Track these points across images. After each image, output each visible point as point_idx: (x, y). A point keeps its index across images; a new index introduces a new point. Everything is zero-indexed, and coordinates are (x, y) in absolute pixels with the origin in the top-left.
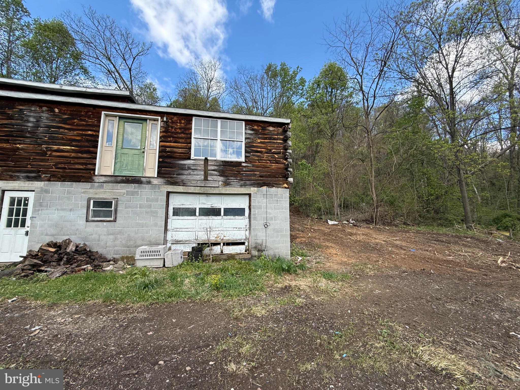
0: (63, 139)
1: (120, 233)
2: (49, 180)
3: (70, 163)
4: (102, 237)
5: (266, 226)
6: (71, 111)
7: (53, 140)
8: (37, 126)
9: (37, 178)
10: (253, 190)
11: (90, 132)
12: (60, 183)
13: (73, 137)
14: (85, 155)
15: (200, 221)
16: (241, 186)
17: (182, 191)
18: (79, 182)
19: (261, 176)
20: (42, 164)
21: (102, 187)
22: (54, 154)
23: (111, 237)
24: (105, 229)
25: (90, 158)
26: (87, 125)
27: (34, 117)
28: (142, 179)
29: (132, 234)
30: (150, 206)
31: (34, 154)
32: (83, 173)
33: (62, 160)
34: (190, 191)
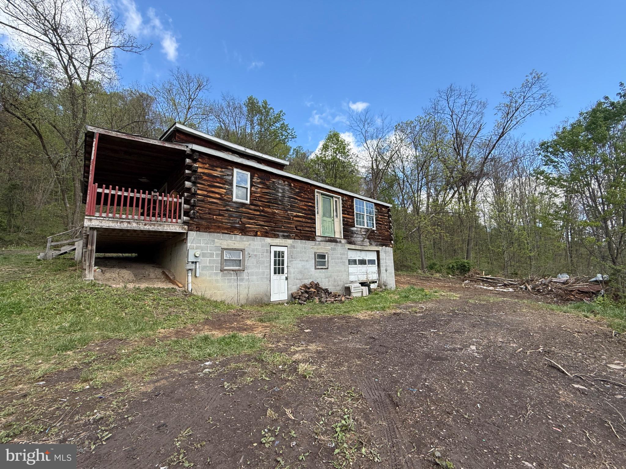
0: (297, 207)
1: (331, 276)
2: (295, 239)
3: (303, 226)
4: (323, 280)
5: (386, 271)
6: (300, 186)
7: (292, 208)
8: (283, 196)
9: (288, 237)
10: (380, 248)
11: (310, 204)
12: (299, 241)
13: (303, 207)
14: (309, 221)
15: (359, 268)
16: (376, 245)
17: (354, 248)
18: (309, 240)
19: (382, 240)
20: (289, 226)
21: (319, 244)
22: (295, 218)
23: (327, 279)
24: (324, 274)
25: (311, 223)
26: (308, 198)
27: (281, 189)
28: (337, 239)
29: (336, 278)
30: (342, 258)
31: (284, 218)
32: (310, 234)
33: (298, 224)
34: (357, 248)
